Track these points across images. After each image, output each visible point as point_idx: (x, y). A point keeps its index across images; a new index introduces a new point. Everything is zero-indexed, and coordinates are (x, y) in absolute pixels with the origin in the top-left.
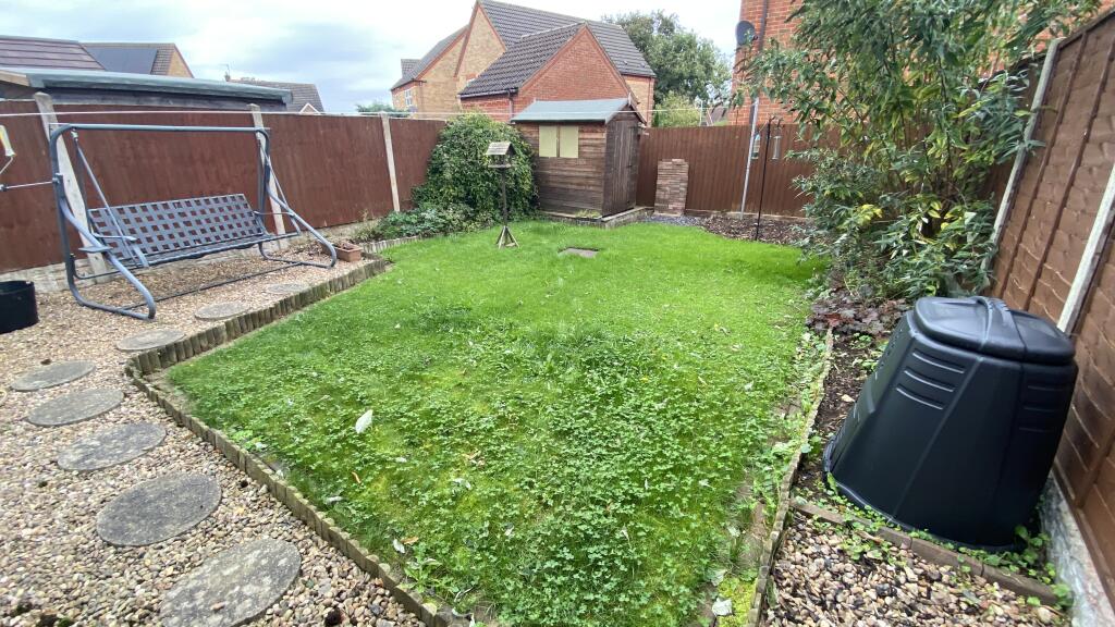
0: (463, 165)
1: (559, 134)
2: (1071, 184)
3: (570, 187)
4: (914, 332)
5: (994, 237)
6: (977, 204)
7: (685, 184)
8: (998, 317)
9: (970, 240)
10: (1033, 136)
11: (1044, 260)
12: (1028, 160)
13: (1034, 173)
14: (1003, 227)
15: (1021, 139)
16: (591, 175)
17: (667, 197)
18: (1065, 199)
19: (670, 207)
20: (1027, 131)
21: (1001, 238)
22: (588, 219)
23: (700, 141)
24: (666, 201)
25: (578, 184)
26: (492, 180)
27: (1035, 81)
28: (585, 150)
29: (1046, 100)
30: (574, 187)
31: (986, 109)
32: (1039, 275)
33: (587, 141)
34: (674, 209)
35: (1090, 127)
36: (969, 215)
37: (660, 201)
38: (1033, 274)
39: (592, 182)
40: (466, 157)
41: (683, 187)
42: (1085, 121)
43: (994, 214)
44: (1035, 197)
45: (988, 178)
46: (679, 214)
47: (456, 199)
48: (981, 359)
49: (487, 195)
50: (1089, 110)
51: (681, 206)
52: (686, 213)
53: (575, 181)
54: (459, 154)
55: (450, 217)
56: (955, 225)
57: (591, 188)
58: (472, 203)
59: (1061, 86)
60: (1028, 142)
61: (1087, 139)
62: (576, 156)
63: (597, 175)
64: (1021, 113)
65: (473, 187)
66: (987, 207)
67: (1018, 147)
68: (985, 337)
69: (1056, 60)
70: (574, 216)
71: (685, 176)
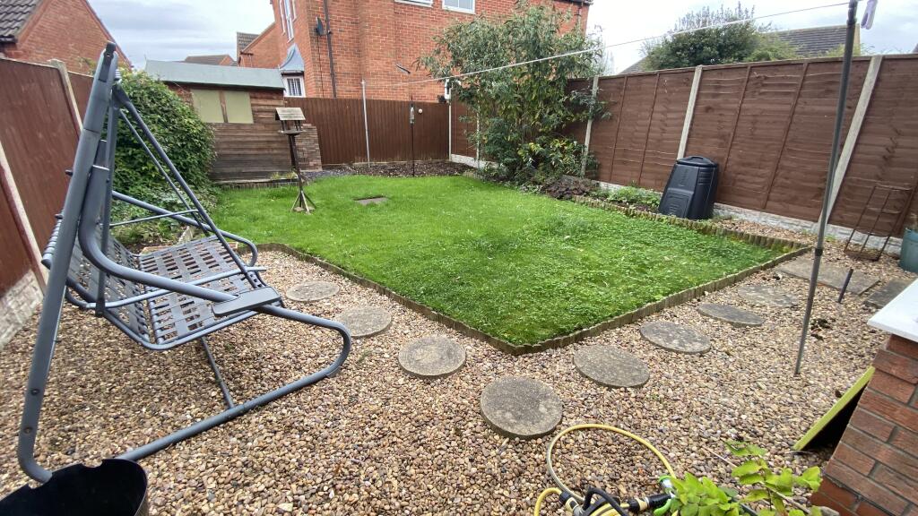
1: (222, 101)
7: (318, 144)
16: (274, 139)
17: (306, 156)
19: (311, 164)
22: (288, 180)
23: (319, 111)
24: (306, 160)
28: (261, 115)
33: (262, 107)
34: (315, 165)
37: (301, 160)
39: (275, 145)
41: (317, 147)
50: (648, 103)
51: (319, 162)
52: (323, 168)
53: (254, 146)
57: (275, 152)
62: (250, 121)
63: (280, 139)
70: (267, 180)
71: (316, 137)
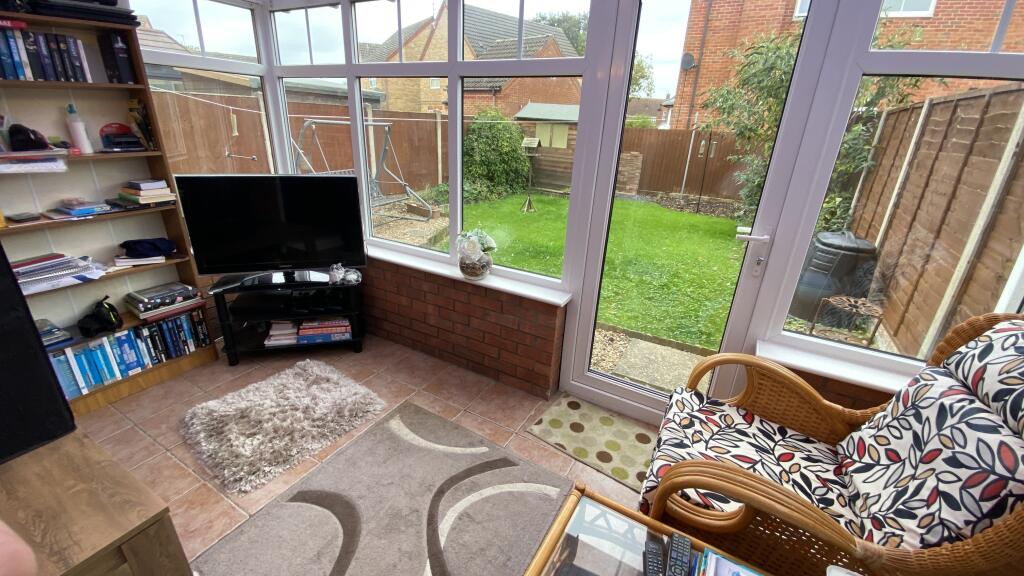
0: (486, 151)
1: (552, 131)
2: (885, 185)
3: (559, 169)
4: (818, 244)
5: (851, 212)
6: (843, 193)
7: (639, 171)
8: (849, 237)
9: (838, 213)
10: (873, 159)
11: (872, 220)
12: (869, 172)
13: (871, 179)
14: (856, 207)
15: (866, 160)
18: (883, 191)
19: (628, 187)
20: (870, 157)
21: (854, 213)
23: (652, 140)
24: (625, 183)
25: (565, 168)
26: (506, 163)
27: (876, 128)
28: (573, 143)
29: (880, 141)
30: (561, 170)
31: (850, 143)
32: (869, 228)
33: (575, 136)
34: (631, 189)
35: (894, 159)
36: (838, 200)
38: (867, 226)
40: (490, 145)
41: (638, 173)
42: (892, 157)
43: (851, 199)
44: (871, 191)
45: (849, 179)
46: (634, 193)
47: (481, 176)
48: (843, 252)
49: (502, 173)
50: (894, 152)
51: (636, 187)
52: (639, 192)
53: (563, 165)
54: (486, 143)
55: (479, 189)
56: (831, 205)
58: (491, 179)
59: (887, 135)
60: (870, 162)
61: (893, 165)
62: (565, 147)
64: (867, 147)
65: (493, 168)
66: (848, 195)
67: (865, 165)
68: (844, 243)
69: (886, 120)
70: (561, 192)
71: (640, 164)
